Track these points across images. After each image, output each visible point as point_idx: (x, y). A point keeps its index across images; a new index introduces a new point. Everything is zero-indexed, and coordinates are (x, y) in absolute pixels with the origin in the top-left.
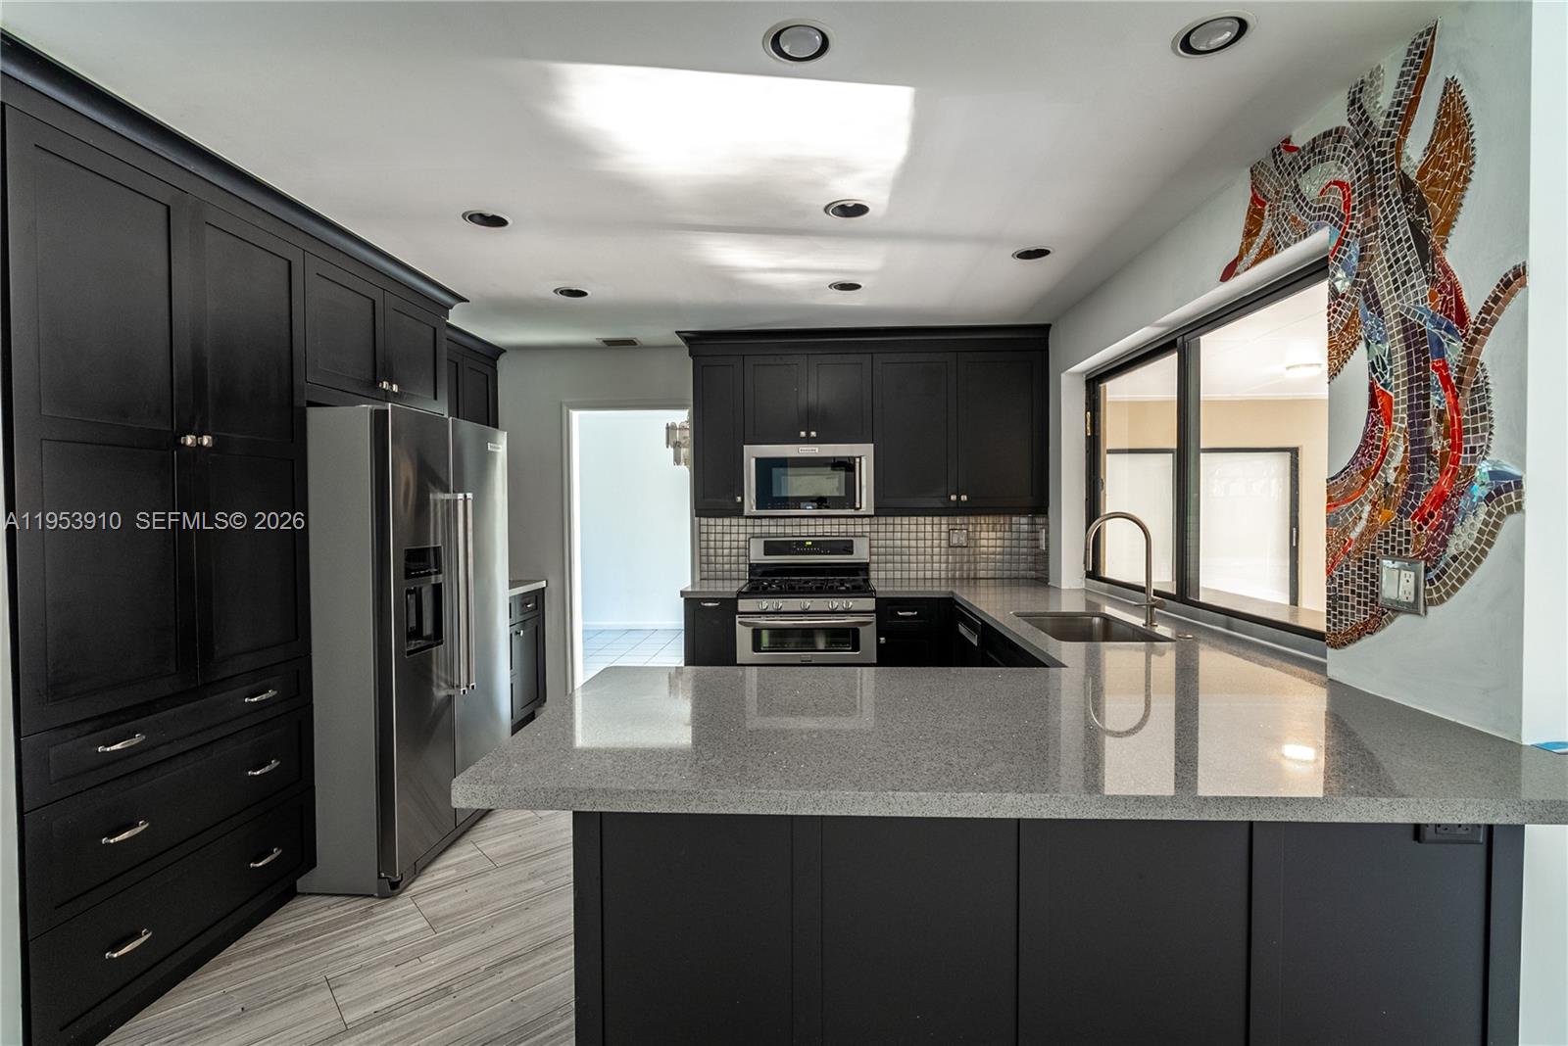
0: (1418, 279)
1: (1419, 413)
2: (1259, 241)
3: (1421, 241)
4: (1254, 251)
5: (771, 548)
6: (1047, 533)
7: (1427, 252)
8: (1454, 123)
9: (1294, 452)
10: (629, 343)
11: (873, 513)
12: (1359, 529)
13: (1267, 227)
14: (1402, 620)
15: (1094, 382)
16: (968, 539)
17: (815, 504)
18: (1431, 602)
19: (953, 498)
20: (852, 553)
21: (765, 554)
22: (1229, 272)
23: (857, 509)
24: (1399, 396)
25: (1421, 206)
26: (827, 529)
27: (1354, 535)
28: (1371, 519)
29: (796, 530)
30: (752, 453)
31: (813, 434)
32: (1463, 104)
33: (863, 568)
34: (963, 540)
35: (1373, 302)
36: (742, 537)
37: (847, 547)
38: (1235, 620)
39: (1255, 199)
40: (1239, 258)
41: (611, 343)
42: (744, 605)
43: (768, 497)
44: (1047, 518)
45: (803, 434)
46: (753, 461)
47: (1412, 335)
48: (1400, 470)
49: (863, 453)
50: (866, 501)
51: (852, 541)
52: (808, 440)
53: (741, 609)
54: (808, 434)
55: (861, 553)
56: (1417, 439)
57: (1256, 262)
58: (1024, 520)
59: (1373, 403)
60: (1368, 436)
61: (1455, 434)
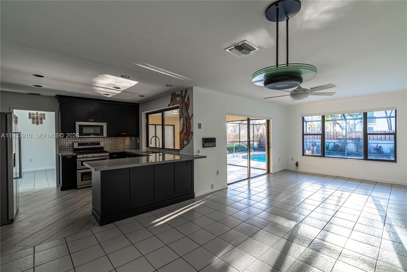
0: (186, 113)
1: (187, 126)
2: (172, 103)
3: (187, 109)
4: (172, 104)
5: (79, 145)
6: (139, 140)
7: (187, 111)
8: (188, 99)
9: (174, 126)
10: (39, 95)
11: (106, 136)
12: (182, 137)
13: (173, 102)
14: (186, 146)
15: (147, 115)
16: (124, 141)
17: (93, 135)
18: (188, 144)
19: (122, 134)
20: (100, 145)
21: (78, 146)
22: (169, 106)
23: (103, 136)
24: (185, 124)
25: (186, 106)
26: (93, 140)
27: (182, 138)
28: (183, 136)
29: (85, 141)
30: (78, 124)
31: (92, 120)
32: (189, 98)
33: (102, 148)
34: (123, 142)
35: (183, 114)
36: (71, 142)
37: (99, 144)
38: (170, 150)
39: (172, 98)
40: (170, 104)
41: (30, 94)
42: (78, 156)
43: (81, 133)
44: (139, 137)
45: (90, 120)
46: (78, 125)
47: (186, 118)
48: (185, 131)
49: (105, 125)
50: (105, 134)
51: (100, 143)
52: (91, 121)
53: (78, 157)
54: (91, 120)
55: (102, 145)
56: (187, 128)
57: (172, 106)
58: (134, 138)
59: (183, 124)
60: (183, 127)
61: (189, 128)
